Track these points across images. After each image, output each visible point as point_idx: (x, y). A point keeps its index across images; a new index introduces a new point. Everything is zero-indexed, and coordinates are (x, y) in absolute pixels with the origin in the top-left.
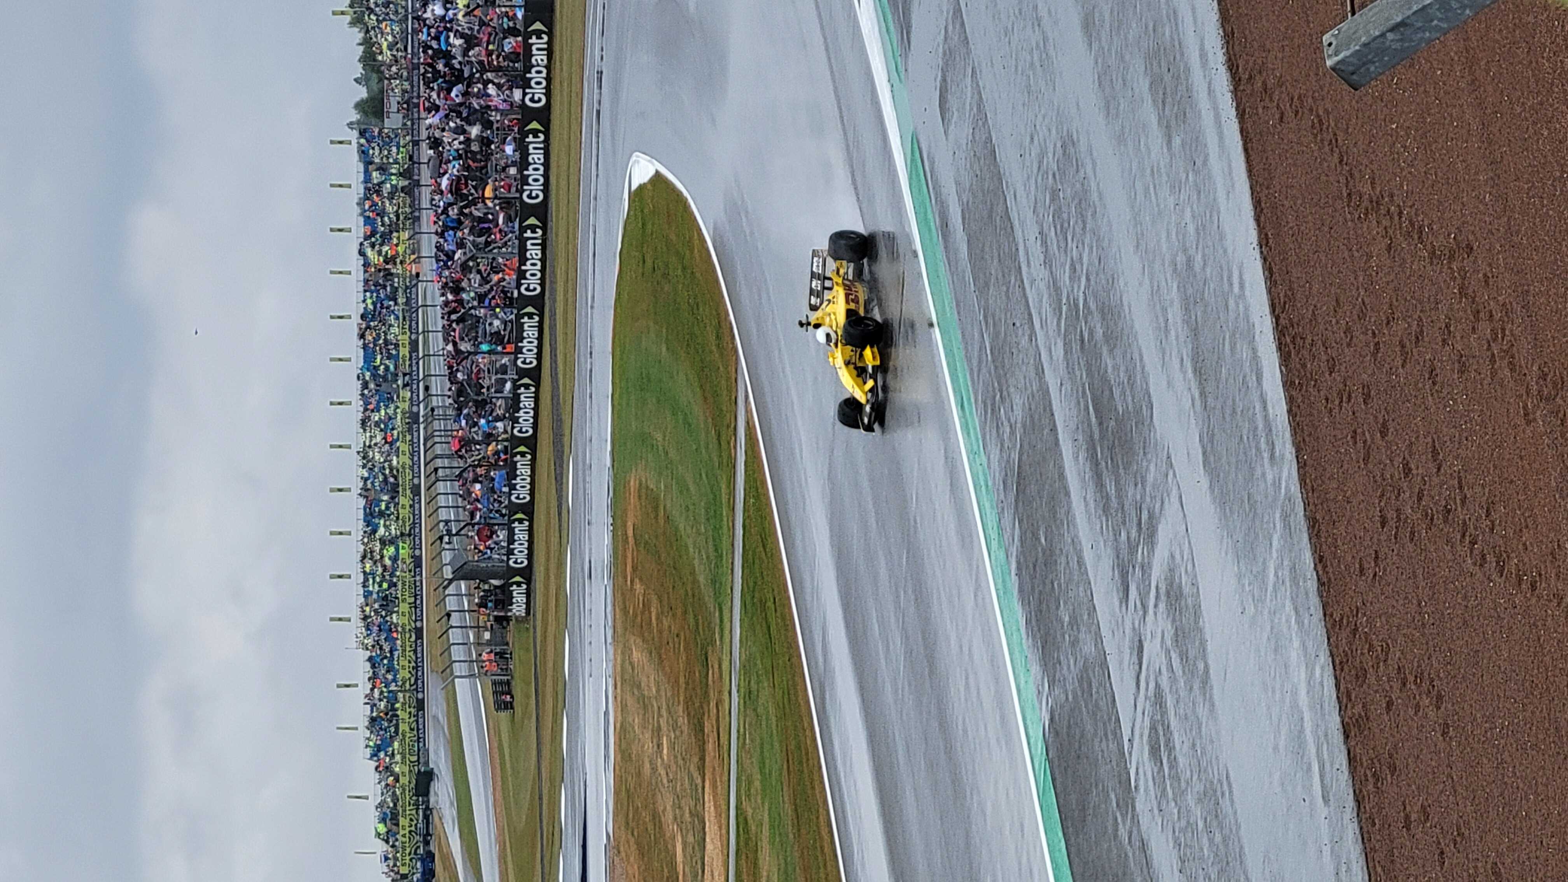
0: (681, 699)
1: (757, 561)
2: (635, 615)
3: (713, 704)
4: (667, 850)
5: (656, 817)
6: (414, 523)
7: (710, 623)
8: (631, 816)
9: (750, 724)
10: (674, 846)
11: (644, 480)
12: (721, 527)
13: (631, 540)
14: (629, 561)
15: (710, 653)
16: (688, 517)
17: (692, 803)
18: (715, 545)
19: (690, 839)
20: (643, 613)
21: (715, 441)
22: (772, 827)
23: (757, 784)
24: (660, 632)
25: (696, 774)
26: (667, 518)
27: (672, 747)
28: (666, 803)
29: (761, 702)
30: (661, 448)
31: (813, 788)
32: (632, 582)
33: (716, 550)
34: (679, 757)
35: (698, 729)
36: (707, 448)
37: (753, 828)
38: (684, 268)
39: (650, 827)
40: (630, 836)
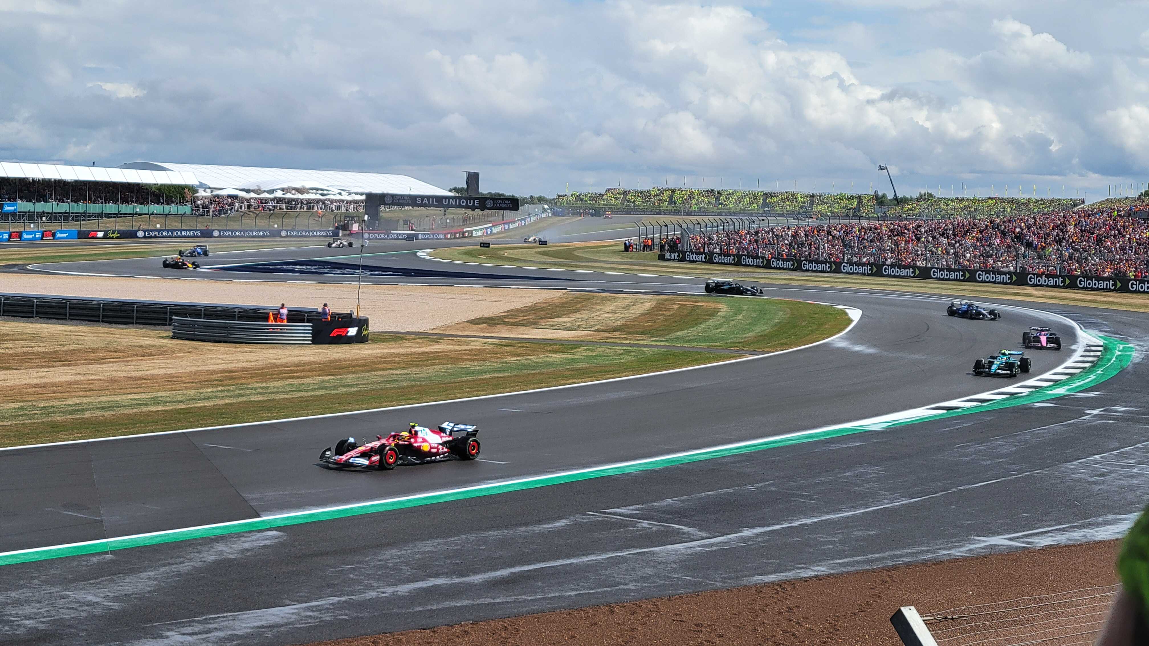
0: (629, 323)
1: (686, 357)
2: (664, 305)
3: (625, 336)
4: (564, 315)
5: (578, 310)
6: (706, 213)
7: (660, 336)
8: (579, 300)
9: (616, 352)
10: (566, 318)
11: (722, 310)
12: (700, 342)
13: (696, 304)
14: (687, 303)
15: (646, 336)
16: (705, 328)
17: (583, 326)
18: (693, 339)
19: (569, 324)
20: (665, 308)
21: (738, 341)
22: (572, 359)
23: (591, 354)
24: (656, 315)
25: (596, 328)
26: (705, 320)
27: (609, 318)
28: (584, 315)
29: (626, 356)
30: (734, 318)
31: (588, 377)
32: (679, 304)
33: (691, 340)
34: (603, 321)
35: (615, 330)
36: (735, 338)
37: (572, 351)
38: (812, 331)
39: (574, 308)
40: (571, 299)
